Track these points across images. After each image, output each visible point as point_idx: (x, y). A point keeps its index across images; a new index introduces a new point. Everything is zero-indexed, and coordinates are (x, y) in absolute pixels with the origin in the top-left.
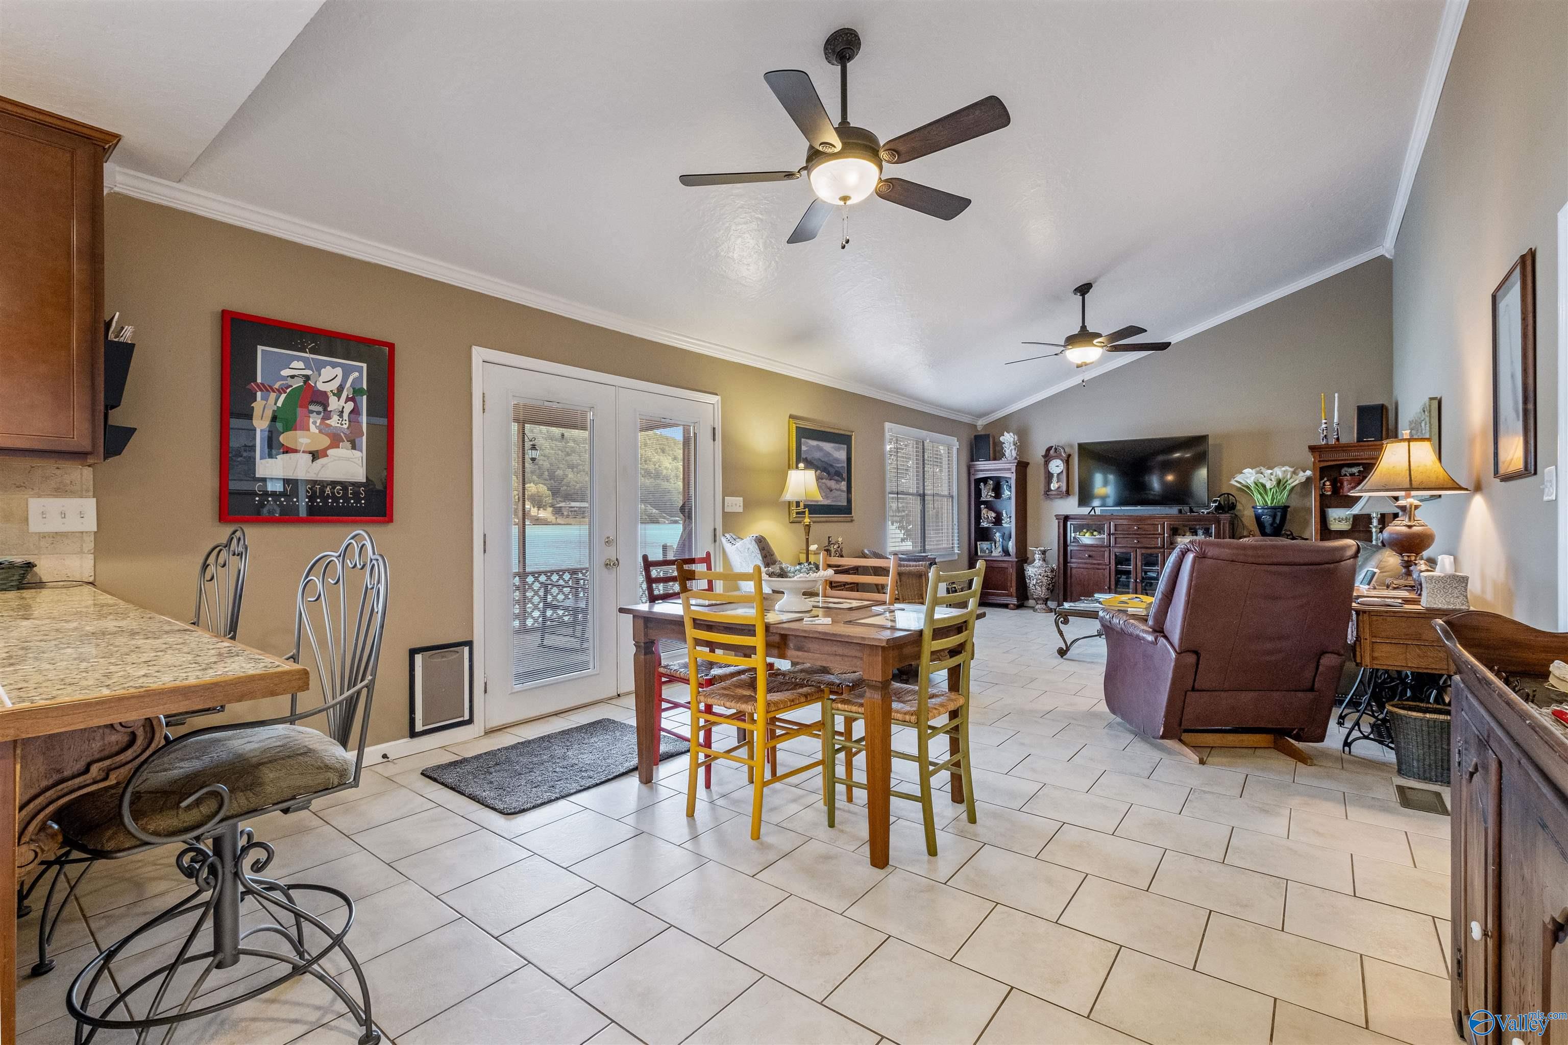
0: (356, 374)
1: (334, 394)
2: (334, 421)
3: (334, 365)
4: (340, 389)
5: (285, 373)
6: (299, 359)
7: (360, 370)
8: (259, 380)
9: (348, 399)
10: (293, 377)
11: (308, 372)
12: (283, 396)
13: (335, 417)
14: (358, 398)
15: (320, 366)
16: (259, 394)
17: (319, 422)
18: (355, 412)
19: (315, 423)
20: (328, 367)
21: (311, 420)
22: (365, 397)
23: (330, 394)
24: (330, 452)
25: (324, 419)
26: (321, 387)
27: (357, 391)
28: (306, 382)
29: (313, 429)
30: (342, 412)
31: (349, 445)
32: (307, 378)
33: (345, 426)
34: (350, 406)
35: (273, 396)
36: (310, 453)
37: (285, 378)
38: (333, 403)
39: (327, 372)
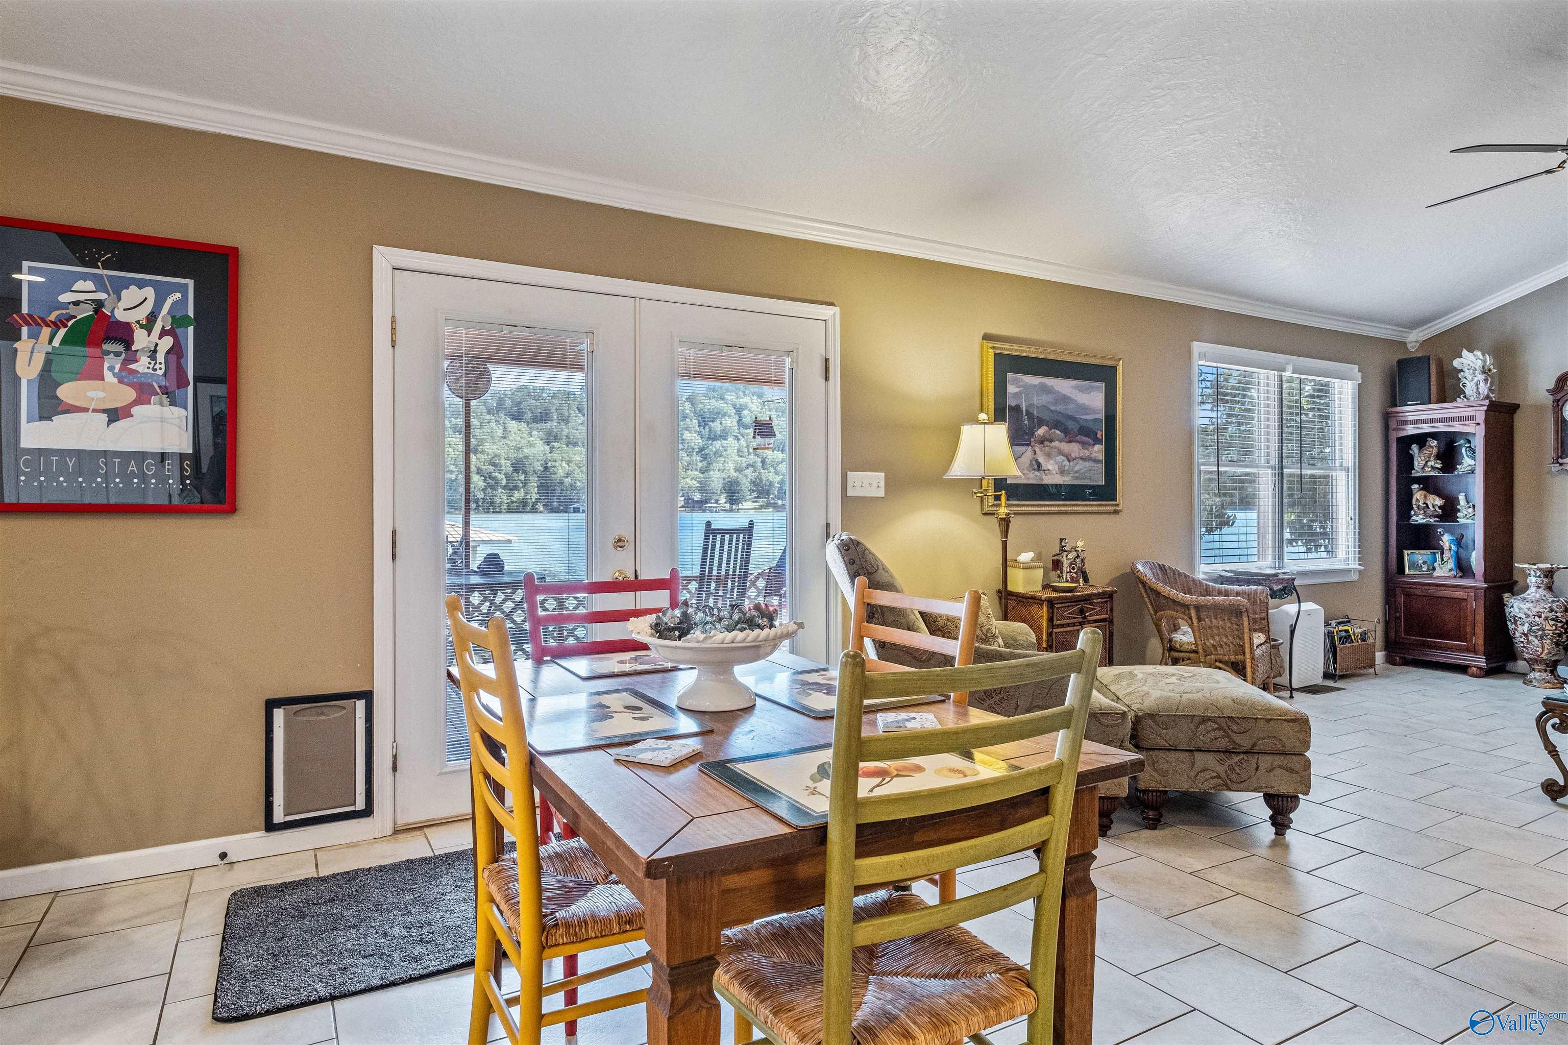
0: (178, 295)
1: (142, 326)
2: (142, 365)
3: (141, 285)
4: (152, 318)
5: (65, 298)
6: (85, 277)
8: (25, 310)
9: (163, 333)
10: (76, 303)
11: (102, 296)
12: (62, 332)
13: (144, 360)
14: (179, 331)
16: (25, 330)
17: (118, 367)
18: (176, 351)
19: (111, 368)
20: (133, 288)
21: (106, 365)
22: (191, 329)
23: (135, 327)
24: (134, 410)
25: (126, 362)
26: (121, 315)
27: (179, 321)
28: (96, 311)
29: (108, 376)
30: (155, 351)
31: (167, 398)
32: (100, 304)
33: (160, 372)
34: (168, 342)
35: (46, 332)
36: (104, 411)
37: (65, 306)
38: (141, 340)
39: (131, 295)
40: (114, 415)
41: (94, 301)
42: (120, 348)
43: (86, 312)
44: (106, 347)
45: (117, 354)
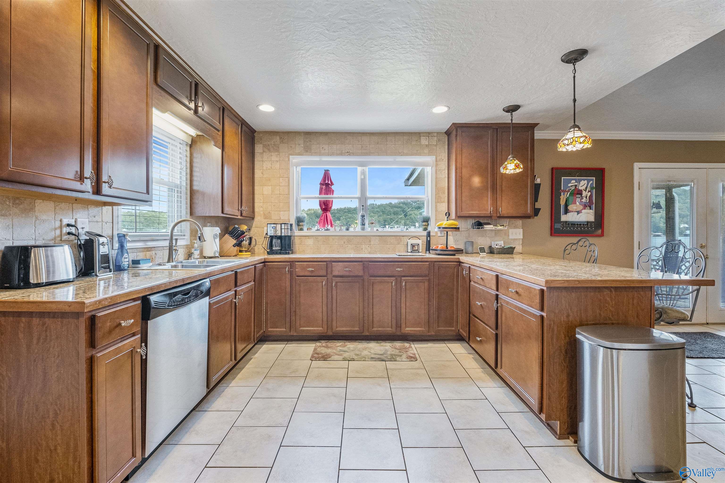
0: (592, 182)
1: (584, 190)
2: (584, 200)
3: (584, 180)
4: (586, 188)
5: (570, 185)
6: (573, 179)
7: (593, 180)
8: (562, 189)
9: (589, 191)
10: (572, 186)
11: (576, 184)
12: (569, 193)
13: (585, 199)
14: (592, 191)
15: (580, 181)
16: (562, 193)
17: (579, 201)
18: (591, 196)
19: (578, 201)
20: (583, 181)
21: (577, 200)
22: (594, 190)
23: (583, 190)
24: (582, 211)
25: (581, 199)
26: (580, 188)
27: (592, 188)
28: (575, 187)
29: (578, 203)
30: (587, 196)
31: (588, 208)
32: (576, 186)
33: (588, 201)
34: (590, 193)
35: (566, 193)
36: (577, 212)
37: (569, 187)
38: (584, 193)
39: (582, 183)
40: (578, 212)
41: (575, 185)
42: (580, 196)
43: (573, 188)
44: (577, 196)
45: (579, 198)
